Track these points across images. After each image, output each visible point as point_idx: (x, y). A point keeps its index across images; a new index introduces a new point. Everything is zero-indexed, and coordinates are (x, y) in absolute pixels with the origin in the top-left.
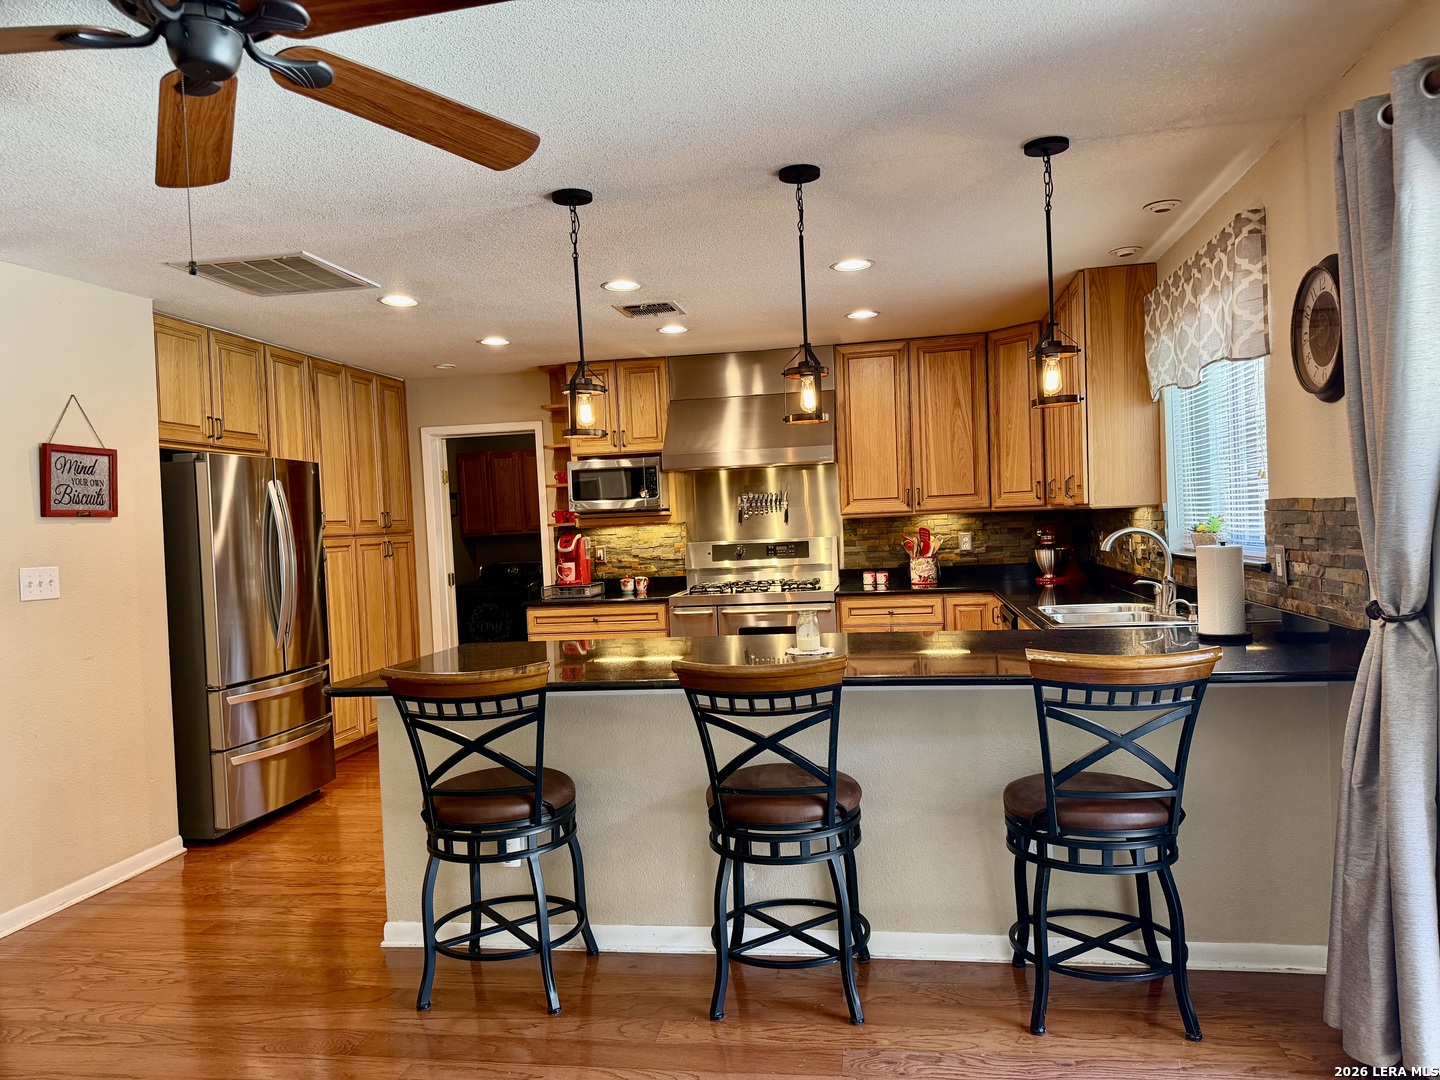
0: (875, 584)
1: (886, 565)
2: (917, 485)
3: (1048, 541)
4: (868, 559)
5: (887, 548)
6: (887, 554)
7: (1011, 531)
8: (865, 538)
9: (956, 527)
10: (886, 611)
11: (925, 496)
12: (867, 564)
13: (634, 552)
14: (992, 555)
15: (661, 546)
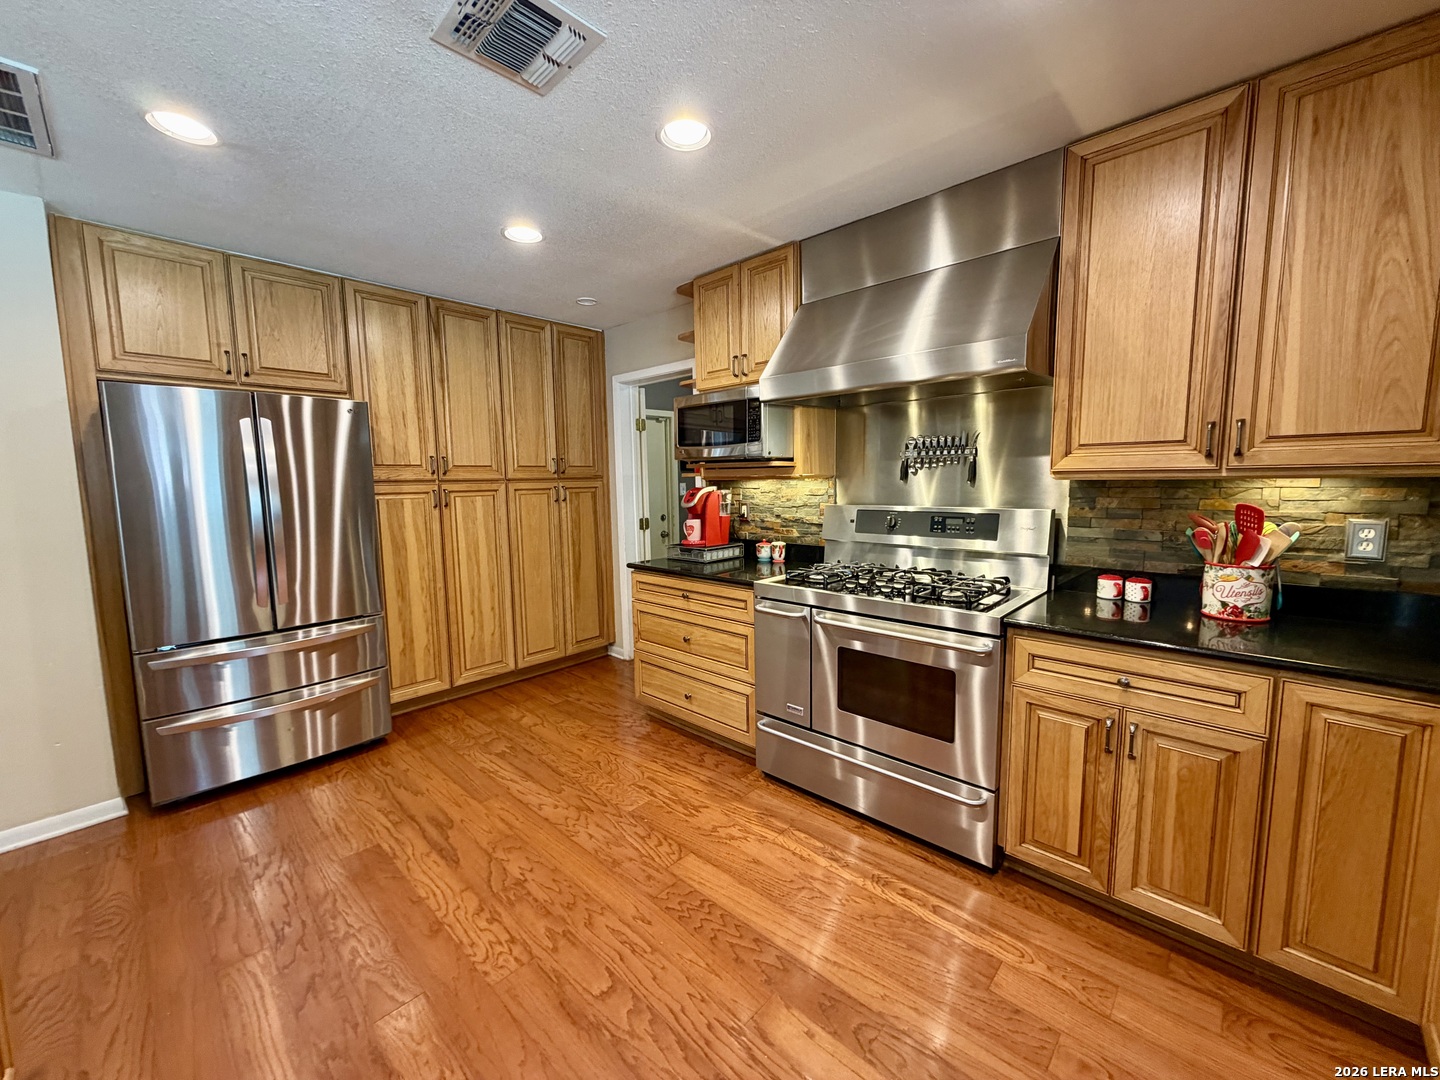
0: (1120, 602)
1: (1150, 566)
2: (1240, 410)
4: (1114, 552)
5: (1158, 537)
6: (1155, 549)
8: (1110, 515)
9: (1342, 505)
10: (1114, 677)
11: (1260, 434)
12: (1110, 562)
13: (777, 510)
15: (805, 505)
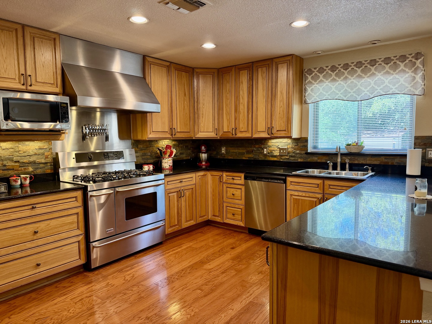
2: (174, 126)
3: (204, 150)
5: (149, 154)
6: (149, 157)
7: (186, 147)
8: (142, 150)
10: (179, 181)
15: (36, 154)
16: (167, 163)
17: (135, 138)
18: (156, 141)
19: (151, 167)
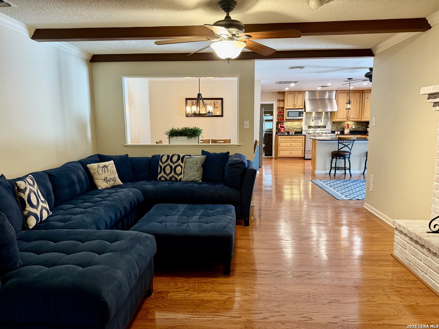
1: (340, 130)
2: (349, 116)
4: (336, 129)
5: (339, 127)
7: (362, 125)
8: (336, 125)
9: (352, 124)
12: (336, 130)
13: (291, 127)
14: (358, 129)
15: (297, 126)
16: (347, 131)
17: (333, 121)
18: (344, 122)
19: (339, 133)
